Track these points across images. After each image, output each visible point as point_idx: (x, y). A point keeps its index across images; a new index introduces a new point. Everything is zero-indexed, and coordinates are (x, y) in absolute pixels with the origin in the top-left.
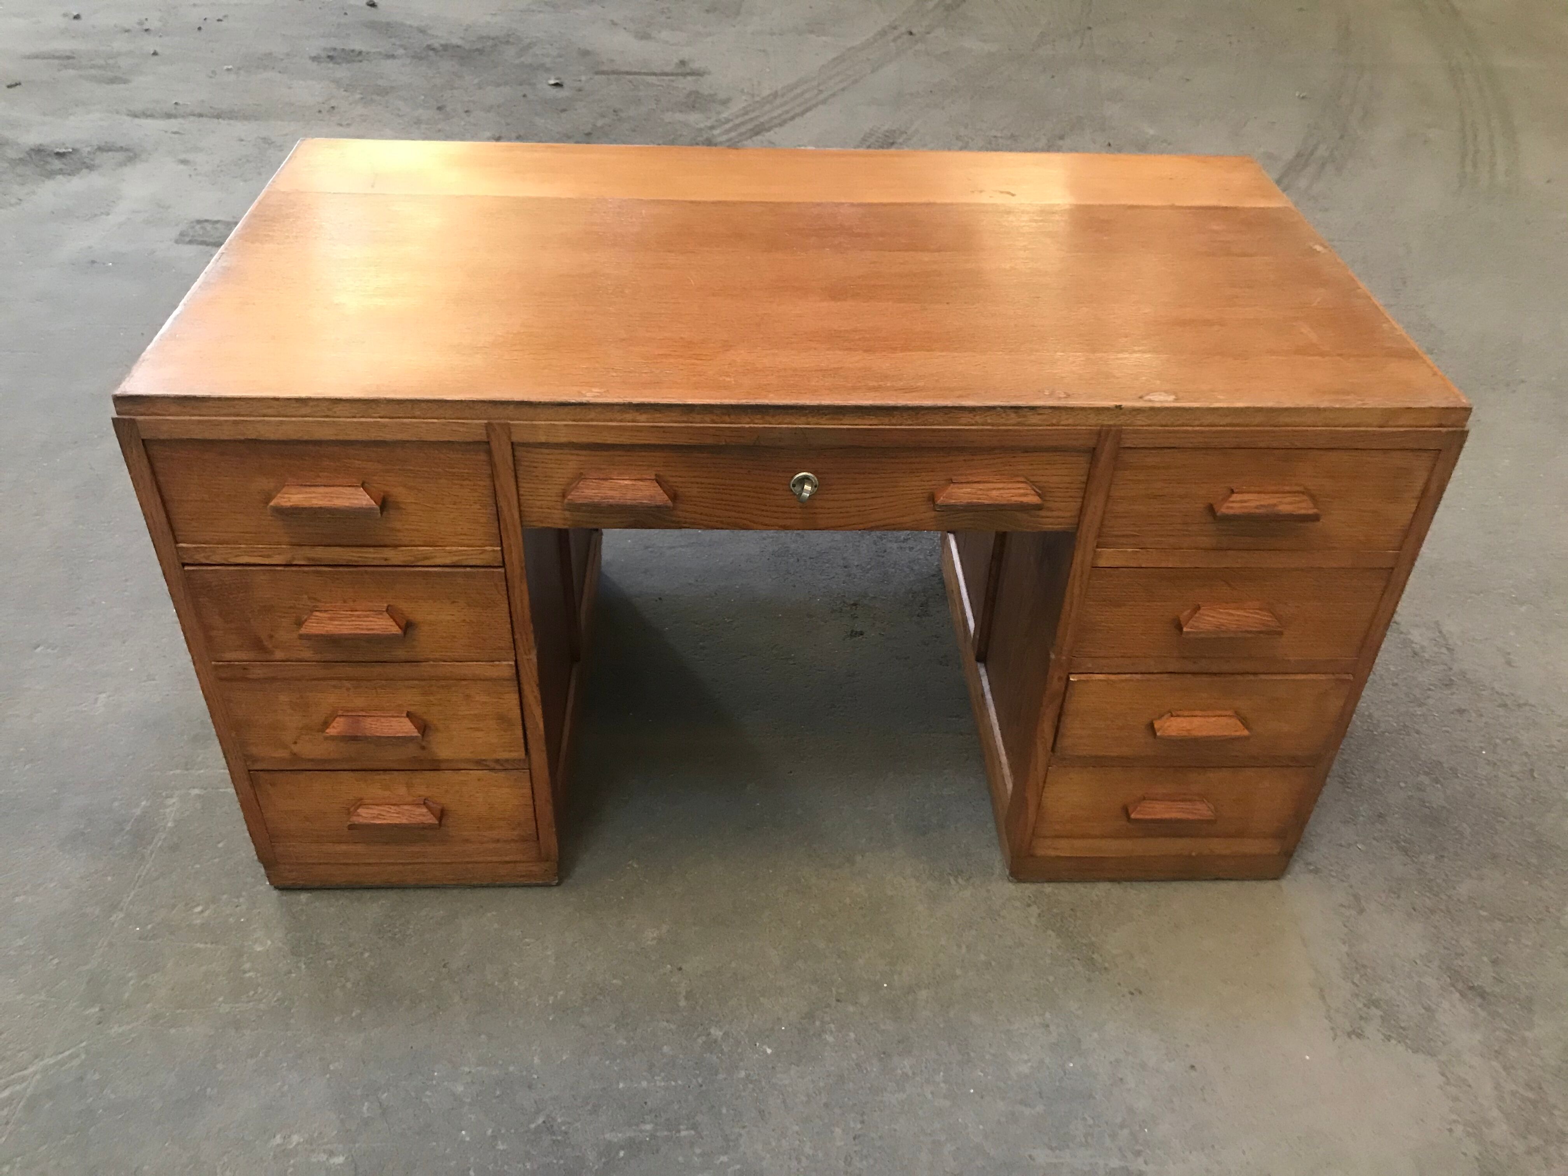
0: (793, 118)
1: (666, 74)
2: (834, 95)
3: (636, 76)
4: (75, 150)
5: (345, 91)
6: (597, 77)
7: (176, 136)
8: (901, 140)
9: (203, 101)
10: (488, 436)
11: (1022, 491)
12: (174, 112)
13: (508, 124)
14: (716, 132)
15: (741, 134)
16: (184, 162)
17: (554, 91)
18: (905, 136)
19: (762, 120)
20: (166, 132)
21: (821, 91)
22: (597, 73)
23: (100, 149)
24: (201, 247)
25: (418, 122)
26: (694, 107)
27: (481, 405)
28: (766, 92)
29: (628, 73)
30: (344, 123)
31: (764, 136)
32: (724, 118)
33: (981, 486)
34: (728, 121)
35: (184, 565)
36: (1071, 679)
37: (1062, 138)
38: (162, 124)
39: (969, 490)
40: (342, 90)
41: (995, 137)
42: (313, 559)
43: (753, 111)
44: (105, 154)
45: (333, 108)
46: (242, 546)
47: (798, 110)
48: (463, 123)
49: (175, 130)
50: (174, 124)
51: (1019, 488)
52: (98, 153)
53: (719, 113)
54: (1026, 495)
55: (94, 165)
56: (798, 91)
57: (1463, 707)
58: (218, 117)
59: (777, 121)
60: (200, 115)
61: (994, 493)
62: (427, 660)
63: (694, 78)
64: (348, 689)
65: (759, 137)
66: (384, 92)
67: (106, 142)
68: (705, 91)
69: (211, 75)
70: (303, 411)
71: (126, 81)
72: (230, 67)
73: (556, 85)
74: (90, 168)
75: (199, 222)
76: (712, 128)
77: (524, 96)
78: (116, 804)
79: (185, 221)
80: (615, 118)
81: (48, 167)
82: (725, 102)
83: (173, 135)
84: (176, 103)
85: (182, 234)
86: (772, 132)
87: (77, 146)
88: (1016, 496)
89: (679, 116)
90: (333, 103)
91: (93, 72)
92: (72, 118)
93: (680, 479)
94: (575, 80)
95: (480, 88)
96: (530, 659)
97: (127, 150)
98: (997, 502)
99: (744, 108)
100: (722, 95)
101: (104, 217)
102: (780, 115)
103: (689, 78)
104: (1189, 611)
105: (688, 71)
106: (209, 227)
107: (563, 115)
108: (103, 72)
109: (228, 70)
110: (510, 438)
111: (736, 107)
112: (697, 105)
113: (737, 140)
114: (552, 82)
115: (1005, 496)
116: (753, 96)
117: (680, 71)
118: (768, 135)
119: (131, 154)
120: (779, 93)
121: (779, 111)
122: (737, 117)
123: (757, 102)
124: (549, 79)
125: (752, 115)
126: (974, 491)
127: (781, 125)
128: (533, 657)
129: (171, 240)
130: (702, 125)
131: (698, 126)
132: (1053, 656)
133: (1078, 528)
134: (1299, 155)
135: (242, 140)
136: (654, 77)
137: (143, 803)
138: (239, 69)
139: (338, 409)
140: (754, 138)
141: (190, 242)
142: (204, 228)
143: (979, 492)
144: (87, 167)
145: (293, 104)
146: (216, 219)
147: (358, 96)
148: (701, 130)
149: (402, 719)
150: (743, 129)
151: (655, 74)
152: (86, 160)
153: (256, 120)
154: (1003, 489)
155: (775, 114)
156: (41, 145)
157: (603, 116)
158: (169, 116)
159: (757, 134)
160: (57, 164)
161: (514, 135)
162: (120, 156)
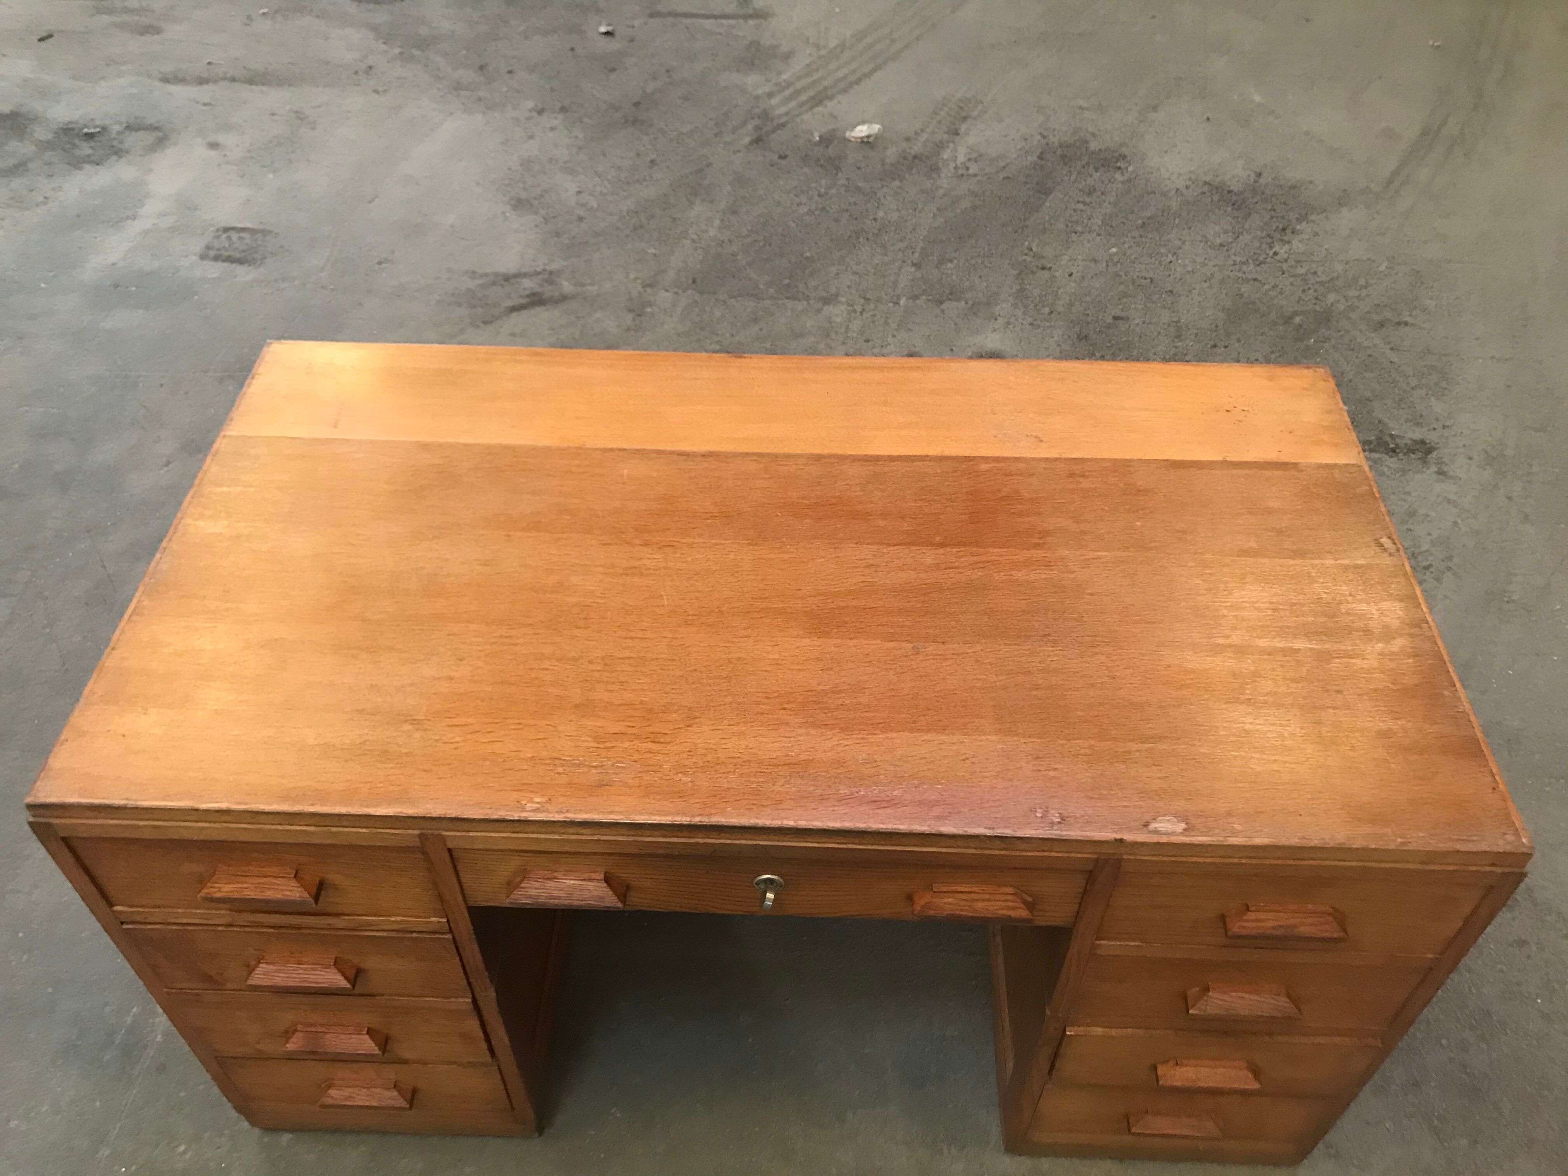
0: (858, 82)
1: (726, 17)
2: (906, 47)
3: (694, 20)
4: (104, 129)
5: (384, 43)
6: (651, 20)
7: (208, 108)
8: (975, 113)
9: (237, 59)
10: (422, 843)
11: (1011, 904)
12: (205, 75)
13: (552, 90)
14: (774, 101)
15: (802, 104)
16: (213, 146)
17: (604, 42)
18: (980, 107)
19: (826, 83)
20: (197, 103)
21: (893, 41)
22: (651, 16)
23: (129, 128)
24: (225, 264)
25: (458, 87)
26: (753, 65)
27: (411, 819)
28: (833, 43)
29: (686, 15)
30: (380, 89)
31: (826, 107)
32: (784, 81)
33: (964, 897)
34: (789, 84)
35: (122, 923)
36: (1068, 1033)
37: (1155, 108)
38: (192, 91)
39: (950, 900)
40: (382, 41)
41: (1081, 108)
42: (255, 922)
43: (817, 70)
44: (133, 133)
45: (370, 67)
46: (180, 911)
47: (866, 69)
48: (505, 89)
49: (207, 101)
50: (205, 93)
51: (1007, 900)
52: (127, 133)
53: (780, 73)
54: (1013, 908)
55: (121, 150)
56: (869, 40)
57: (1523, 938)
58: (250, 81)
59: (842, 85)
60: (233, 80)
61: (980, 905)
62: (383, 995)
63: (756, 21)
64: (305, 1011)
65: (820, 109)
66: (424, 44)
67: (136, 118)
68: (767, 41)
69: (247, 22)
70: (225, 818)
71: (157, 31)
72: (265, 10)
73: (607, 33)
74: (118, 152)
75: (226, 230)
76: (770, 95)
77: (572, 49)
78: (108, 1009)
79: (212, 229)
80: (667, 80)
81: (77, 152)
82: (787, 57)
83: (205, 108)
84: (209, 63)
85: (208, 247)
86: (835, 101)
87: (107, 122)
88: (1003, 909)
89: (735, 78)
90: (370, 61)
91: (126, 18)
92: (103, 83)
93: (632, 875)
94: (628, 26)
95: (526, 38)
96: (489, 997)
97: (157, 129)
98: (982, 915)
99: (808, 65)
100: (785, 48)
101: (129, 222)
102: (846, 77)
103: (751, 22)
104: (1197, 988)
105: (751, 12)
106: (234, 236)
107: (613, 77)
108: (136, 18)
109: (264, 13)
110: (445, 845)
111: (798, 65)
112: (756, 62)
113: (797, 113)
114: (603, 29)
115: (991, 908)
116: (818, 47)
117: (741, 12)
118: (830, 104)
119: (160, 134)
120: (847, 45)
121: (845, 71)
122: (799, 78)
123: (823, 56)
124: (600, 24)
125: (816, 76)
126: (956, 901)
127: (844, 91)
128: (492, 994)
129: (195, 255)
130: (760, 91)
131: (755, 93)
132: (1048, 1012)
133: (1074, 926)
134: (1424, 133)
135: (273, 114)
136: (712, 21)
137: (134, 1010)
138: (276, 12)
139: (263, 818)
140: (815, 110)
141: (216, 258)
142: (229, 238)
143: (963, 903)
144: (116, 153)
145: (328, 63)
146: (242, 225)
147: (397, 51)
148: (757, 98)
149: (362, 1037)
150: (803, 97)
151: (715, 17)
152: (115, 143)
153: (290, 85)
154: (989, 900)
155: (840, 74)
156: (70, 122)
157: (655, 78)
158: (201, 81)
159: (820, 103)
160: (85, 149)
161: (558, 106)
162: (149, 138)
